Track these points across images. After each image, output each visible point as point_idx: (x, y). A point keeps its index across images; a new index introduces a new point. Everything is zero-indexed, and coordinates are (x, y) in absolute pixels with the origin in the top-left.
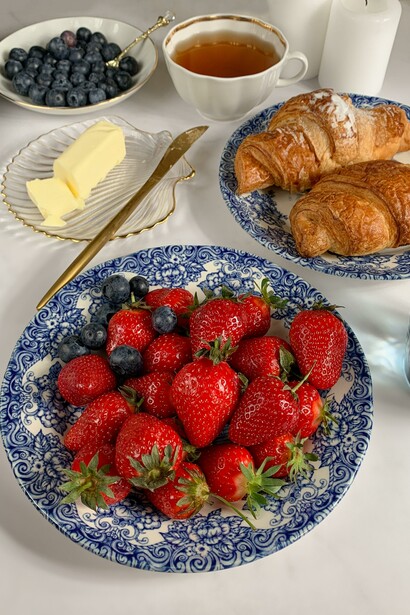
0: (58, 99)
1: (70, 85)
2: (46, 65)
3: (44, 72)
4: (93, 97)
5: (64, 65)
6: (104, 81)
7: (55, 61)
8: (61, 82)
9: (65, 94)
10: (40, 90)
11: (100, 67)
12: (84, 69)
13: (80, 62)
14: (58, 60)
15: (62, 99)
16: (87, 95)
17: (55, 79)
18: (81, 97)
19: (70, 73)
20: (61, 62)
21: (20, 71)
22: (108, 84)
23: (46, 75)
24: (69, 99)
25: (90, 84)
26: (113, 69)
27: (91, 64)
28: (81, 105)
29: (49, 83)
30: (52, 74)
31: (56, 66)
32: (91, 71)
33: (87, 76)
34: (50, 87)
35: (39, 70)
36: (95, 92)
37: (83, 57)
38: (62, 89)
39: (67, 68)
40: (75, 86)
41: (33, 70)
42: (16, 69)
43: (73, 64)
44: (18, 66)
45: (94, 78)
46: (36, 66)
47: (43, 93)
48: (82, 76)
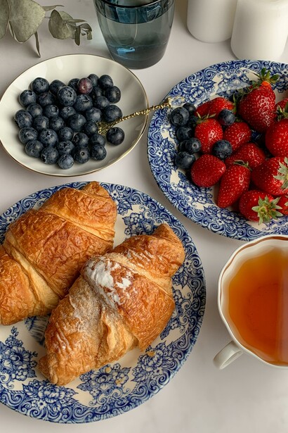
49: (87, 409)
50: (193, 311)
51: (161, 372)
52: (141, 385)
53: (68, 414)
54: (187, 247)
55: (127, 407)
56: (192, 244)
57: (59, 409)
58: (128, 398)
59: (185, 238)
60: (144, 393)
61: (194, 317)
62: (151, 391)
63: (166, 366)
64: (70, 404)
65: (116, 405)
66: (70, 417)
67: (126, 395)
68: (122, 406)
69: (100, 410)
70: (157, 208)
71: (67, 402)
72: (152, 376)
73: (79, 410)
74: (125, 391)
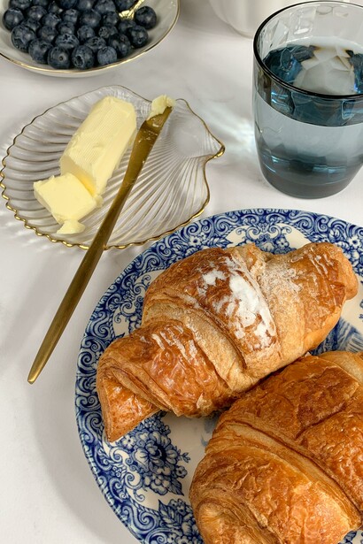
0: (62, 58)
1: (76, 41)
2: (50, 15)
3: (47, 22)
4: (102, 58)
5: (71, 16)
6: (115, 37)
7: (61, 10)
8: (66, 37)
9: (70, 52)
10: (42, 47)
11: (112, 19)
12: (94, 22)
13: (90, 12)
14: (65, 9)
15: (65, 58)
16: (95, 54)
17: (60, 34)
18: (88, 57)
19: (78, 25)
20: (68, 12)
21: (20, 23)
22: (120, 42)
23: (49, 28)
24: (75, 59)
25: (100, 40)
26: (127, 21)
27: (102, 15)
28: (87, 68)
29: (52, 38)
30: (57, 27)
31: (61, 16)
32: (101, 23)
33: (96, 30)
34: (53, 43)
35: (42, 22)
36: (104, 51)
37: (93, 7)
38: (67, 46)
39: (75, 19)
40: (82, 42)
41: (35, 21)
42: (16, 20)
43: (81, 13)
44: (19, 17)
45: (104, 33)
46: (39, 16)
47: (45, 51)
48: (91, 30)
49: (295, 224)
50: (122, 296)
51: (192, 239)
52: (222, 233)
53: (321, 224)
54: (90, 391)
55: (244, 213)
56: (79, 392)
57: (332, 233)
58: (241, 223)
59: (85, 406)
60: (220, 221)
61: (125, 288)
62: (211, 221)
63: (184, 243)
64: (316, 236)
65: (257, 218)
66: (317, 220)
67: (243, 227)
68: (250, 215)
69: (279, 219)
70: (112, 482)
71: (320, 239)
72: (204, 238)
73: (305, 225)
74: (243, 233)
